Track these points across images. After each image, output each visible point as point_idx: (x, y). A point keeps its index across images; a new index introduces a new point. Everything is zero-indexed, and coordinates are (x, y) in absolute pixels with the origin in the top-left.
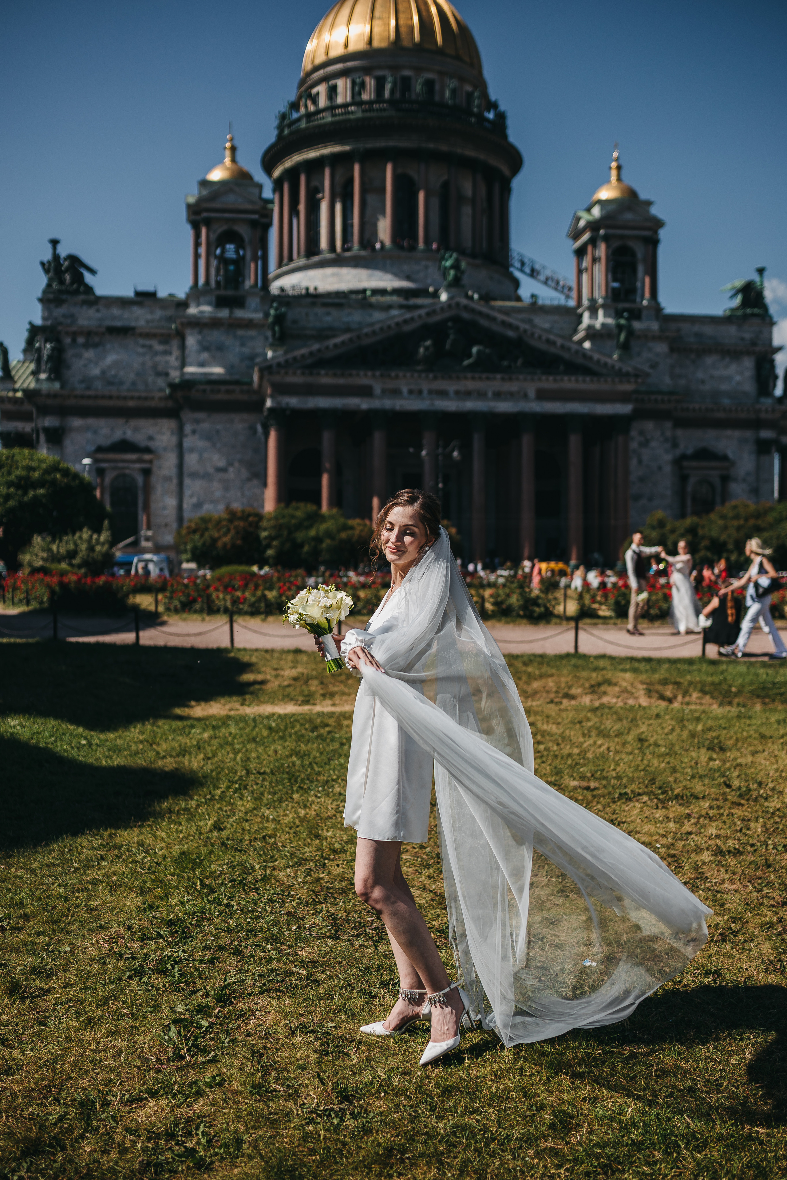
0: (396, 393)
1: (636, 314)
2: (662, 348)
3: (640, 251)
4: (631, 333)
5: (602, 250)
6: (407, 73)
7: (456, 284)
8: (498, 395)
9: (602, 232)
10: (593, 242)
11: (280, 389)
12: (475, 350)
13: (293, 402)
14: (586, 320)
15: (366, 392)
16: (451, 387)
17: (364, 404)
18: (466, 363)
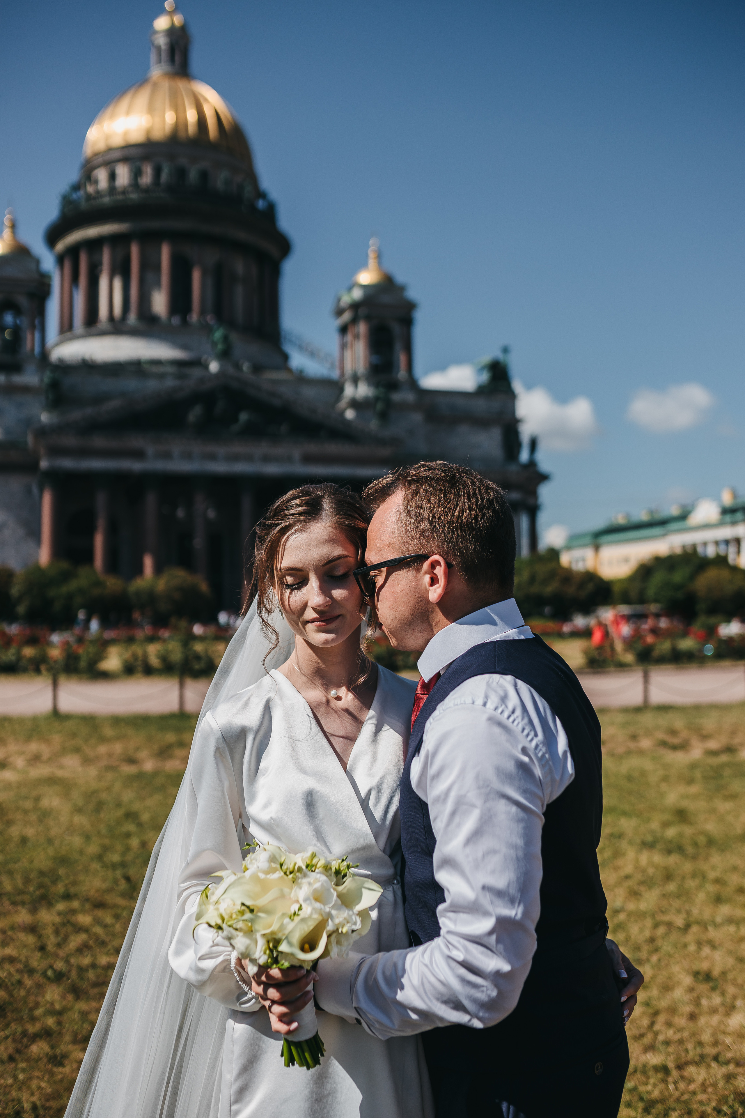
0: (167, 456)
1: (393, 386)
2: (417, 418)
3: (397, 329)
4: (389, 404)
5: (362, 328)
6: (183, 161)
7: (225, 355)
8: (266, 459)
9: (362, 311)
10: (354, 321)
11: (55, 451)
12: (244, 417)
13: (67, 463)
14: (349, 391)
15: (139, 455)
16: (221, 450)
17: (136, 466)
18: (235, 428)
